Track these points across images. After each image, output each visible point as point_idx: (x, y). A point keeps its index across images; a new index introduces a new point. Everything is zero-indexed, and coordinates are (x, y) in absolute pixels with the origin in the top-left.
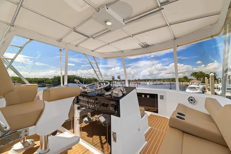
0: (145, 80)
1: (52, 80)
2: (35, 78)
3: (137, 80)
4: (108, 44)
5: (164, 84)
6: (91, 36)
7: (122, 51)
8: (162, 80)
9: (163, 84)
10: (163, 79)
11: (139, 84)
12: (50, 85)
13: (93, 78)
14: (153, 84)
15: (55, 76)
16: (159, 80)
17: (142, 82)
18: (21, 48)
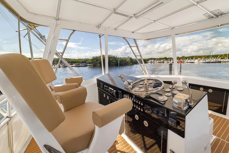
0: (192, 58)
1: (92, 60)
2: (79, 59)
3: (181, 58)
4: (155, 21)
5: (223, 62)
6: (133, 16)
7: (173, 28)
8: (220, 57)
9: (220, 62)
10: (222, 55)
11: (183, 62)
12: (90, 65)
13: (128, 57)
14: (204, 63)
15: (93, 57)
16: (216, 56)
17: (187, 60)
18: (67, 40)
